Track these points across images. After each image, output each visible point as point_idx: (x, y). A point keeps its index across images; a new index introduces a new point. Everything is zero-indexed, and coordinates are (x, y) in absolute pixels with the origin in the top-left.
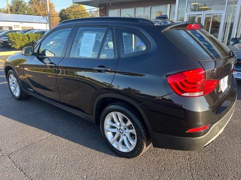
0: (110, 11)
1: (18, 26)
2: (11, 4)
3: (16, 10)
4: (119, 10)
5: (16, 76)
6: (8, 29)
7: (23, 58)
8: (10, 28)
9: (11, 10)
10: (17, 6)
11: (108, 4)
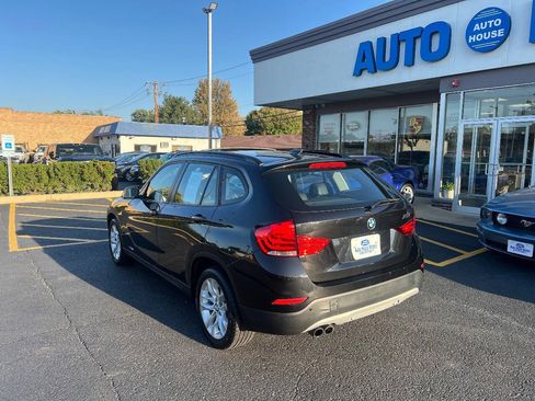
0: (322, 117)
1: (166, 145)
2: (162, 105)
3: (170, 115)
4: (339, 115)
5: (118, 229)
6: (149, 151)
7: (124, 203)
8: (154, 148)
9: (161, 116)
10: (173, 107)
11: (319, 105)
